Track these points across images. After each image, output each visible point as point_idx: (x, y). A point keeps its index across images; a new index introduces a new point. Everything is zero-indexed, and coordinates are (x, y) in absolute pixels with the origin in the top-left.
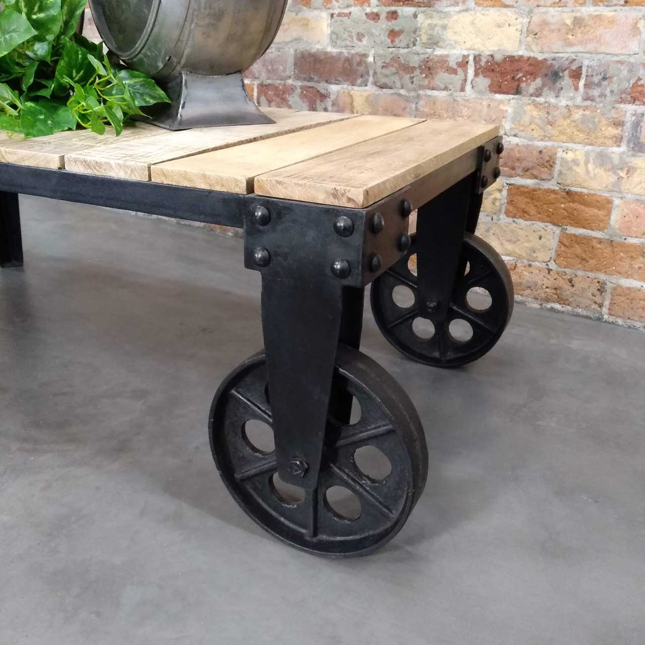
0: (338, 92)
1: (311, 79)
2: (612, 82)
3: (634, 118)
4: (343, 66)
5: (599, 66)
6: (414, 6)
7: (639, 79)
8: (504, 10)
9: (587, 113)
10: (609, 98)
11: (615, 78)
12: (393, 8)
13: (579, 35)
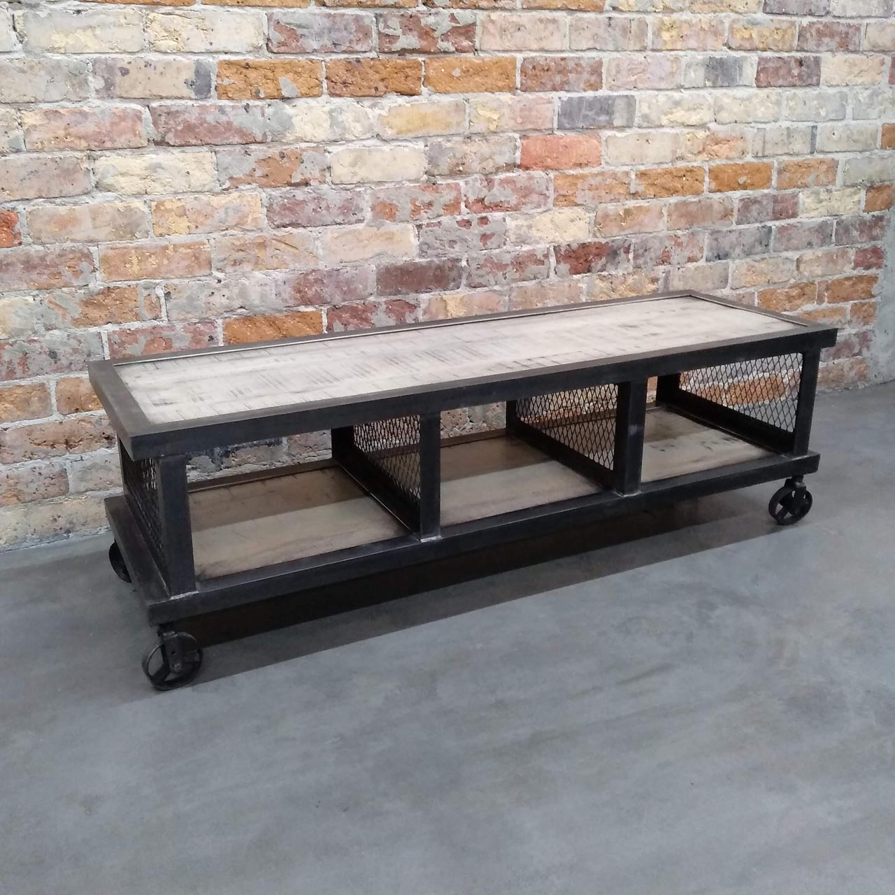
0: (429, 300)
1: (398, 292)
2: (650, 252)
3: (664, 275)
4: (434, 274)
5: (642, 242)
6: (502, 211)
7: (666, 247)
8: (575, 207)
9: (636, 277)
10: (650, 264)
11: (652, 250)
12: (484, 215)
13: (629, 222)
